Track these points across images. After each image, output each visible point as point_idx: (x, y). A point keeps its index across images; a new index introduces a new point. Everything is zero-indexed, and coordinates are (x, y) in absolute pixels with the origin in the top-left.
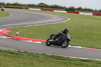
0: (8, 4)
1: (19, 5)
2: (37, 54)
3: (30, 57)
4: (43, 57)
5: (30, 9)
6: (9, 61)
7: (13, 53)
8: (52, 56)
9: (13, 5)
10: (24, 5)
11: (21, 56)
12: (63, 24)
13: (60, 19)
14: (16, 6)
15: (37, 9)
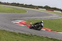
0: (26, 5)
1: (33, 6)
2: (42, 37)
3: (38, 38)
4: (46, 39)
5: (40, 9)
6: (25, 40)
7: (28, 36)
8: (51, 38)
9: (29, 6)
10: (36, 6)
11: (32, 38)
12: (59, 19)
13: (58, 16)
14: (31, 6)
15: (44, 9)
